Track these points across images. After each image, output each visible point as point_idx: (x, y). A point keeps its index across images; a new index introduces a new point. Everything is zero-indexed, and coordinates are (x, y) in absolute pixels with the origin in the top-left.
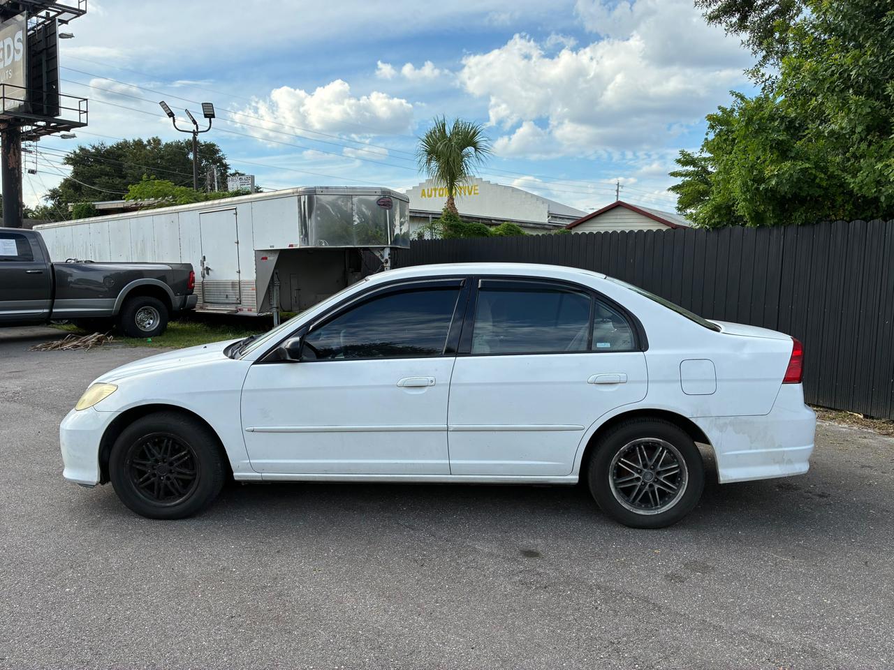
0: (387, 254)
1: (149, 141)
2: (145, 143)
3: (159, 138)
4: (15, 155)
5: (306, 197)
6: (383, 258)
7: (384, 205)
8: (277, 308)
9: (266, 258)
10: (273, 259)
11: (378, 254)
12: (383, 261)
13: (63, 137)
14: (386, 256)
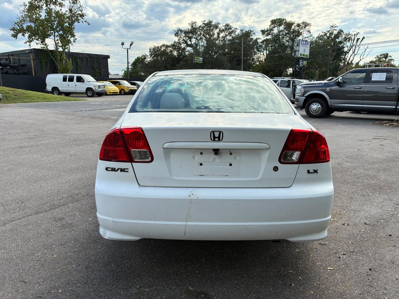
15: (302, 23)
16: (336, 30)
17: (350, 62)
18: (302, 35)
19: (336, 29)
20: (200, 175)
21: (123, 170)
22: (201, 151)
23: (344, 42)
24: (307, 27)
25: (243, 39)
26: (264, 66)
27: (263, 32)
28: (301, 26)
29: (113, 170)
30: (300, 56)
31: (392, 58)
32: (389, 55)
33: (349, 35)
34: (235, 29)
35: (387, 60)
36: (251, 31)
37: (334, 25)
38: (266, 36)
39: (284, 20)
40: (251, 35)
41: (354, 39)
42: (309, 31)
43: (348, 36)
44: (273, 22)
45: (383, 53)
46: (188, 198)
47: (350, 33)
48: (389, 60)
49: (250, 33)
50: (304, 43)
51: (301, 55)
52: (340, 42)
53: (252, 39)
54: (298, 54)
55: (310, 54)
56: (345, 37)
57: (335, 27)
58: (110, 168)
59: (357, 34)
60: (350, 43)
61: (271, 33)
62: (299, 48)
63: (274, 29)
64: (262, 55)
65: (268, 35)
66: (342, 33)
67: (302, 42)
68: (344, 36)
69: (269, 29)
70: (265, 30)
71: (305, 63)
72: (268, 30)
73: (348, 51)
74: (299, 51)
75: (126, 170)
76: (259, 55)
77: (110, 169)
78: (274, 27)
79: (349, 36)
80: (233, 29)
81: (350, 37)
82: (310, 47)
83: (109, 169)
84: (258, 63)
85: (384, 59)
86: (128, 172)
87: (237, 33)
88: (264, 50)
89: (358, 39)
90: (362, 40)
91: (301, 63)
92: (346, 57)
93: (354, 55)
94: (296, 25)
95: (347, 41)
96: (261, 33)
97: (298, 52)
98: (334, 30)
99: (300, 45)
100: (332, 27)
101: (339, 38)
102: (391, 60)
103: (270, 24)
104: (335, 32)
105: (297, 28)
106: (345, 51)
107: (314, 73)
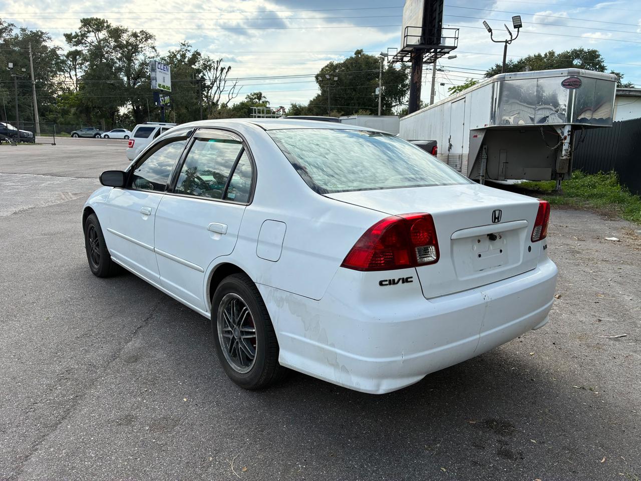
0: (567, 130)
1: (546, 55)
2: (543, 56)
3: (554, 51)
4: (418, 73)
5: (499, 82)
6: (563, 135)
7: (569, 85)
8: (483, 176)
9: (476, 136)
10: (481, 137)
11: (559, 132)
12: (563, 137)
13: (450, 58)
14: (566, 134)
15: (141, 32)
16: (189, 51)
17: (215, 101)
18: (143, 53)
19: (189, 48)
20: (481, 270)
21: (405, 280)
22: (478, 239)
23: (202, 71)
24: (149, 41)
25: (30, 47)
26: (81, 99)
27: (69, 37)
28: (139, 37)
29: (392, 282)
30: (158, 88)
31: (266, 100)
32: (263, 96)
33: (209, 61)
34: (9, 25)
35: (261, 102)
36: (42, 33)
37: (186, 42)
38: (74, 45)
39: (104, 22)
40: (44, 40)
41: (217, 68)
42: (153, 48)
43: (207, 62)
44: (86, 22)
45: (256, 92)
46: (483, 301)
47: (211, 58)
48: (263, 102)
49: (40, 36)
50: (162, 68)
51: (159, 85)
52: (199, 71)
53: (45, 47)
54: (156, 84)
55: (172, 85)
56: (204, 64)
57: (189, 46)
58: (387, 281)
59: (220, 61)
60: (213, 73)
61: (83, 41)
62: (156, 75)
63: (88, 35)
64: (67, 78)
65: (78, 43)
66: (199, 57)
67: (159, 65)
68: (201, 62)
69: (80, 34)
70: (71, 34)
71: (167, 99)
72: (77, 36)
73: (211, 86)
74: (156, 79)
75: (409, 280)
76: (62, 78)
77: (387, 283)
78: (89, 32)
79: (209, 63)
80: (5, 25)
81: (211, 65)
82: (171, 73)
83: (384, 283)
84: (60, 93)
85: (258, 101)
86: (412, 281)
87: (13, 33)
88: (71, 70)
89: (222, 69)
90: (228, 70)
91: (162, 100)
92: (209, 94)
93: (220, 92)
94: (130, 33)
95: (207, 70)
96: (64, 39)
97: (155, 81)
98: (187, 50)
99: (157, 69)
100: (184, 45)
101: (196, 64)
102: (267, 102)
103: (80, 26)
104: (189, 55)
105: (132, 40)
106: (207, 85)
107: (169, 116)
